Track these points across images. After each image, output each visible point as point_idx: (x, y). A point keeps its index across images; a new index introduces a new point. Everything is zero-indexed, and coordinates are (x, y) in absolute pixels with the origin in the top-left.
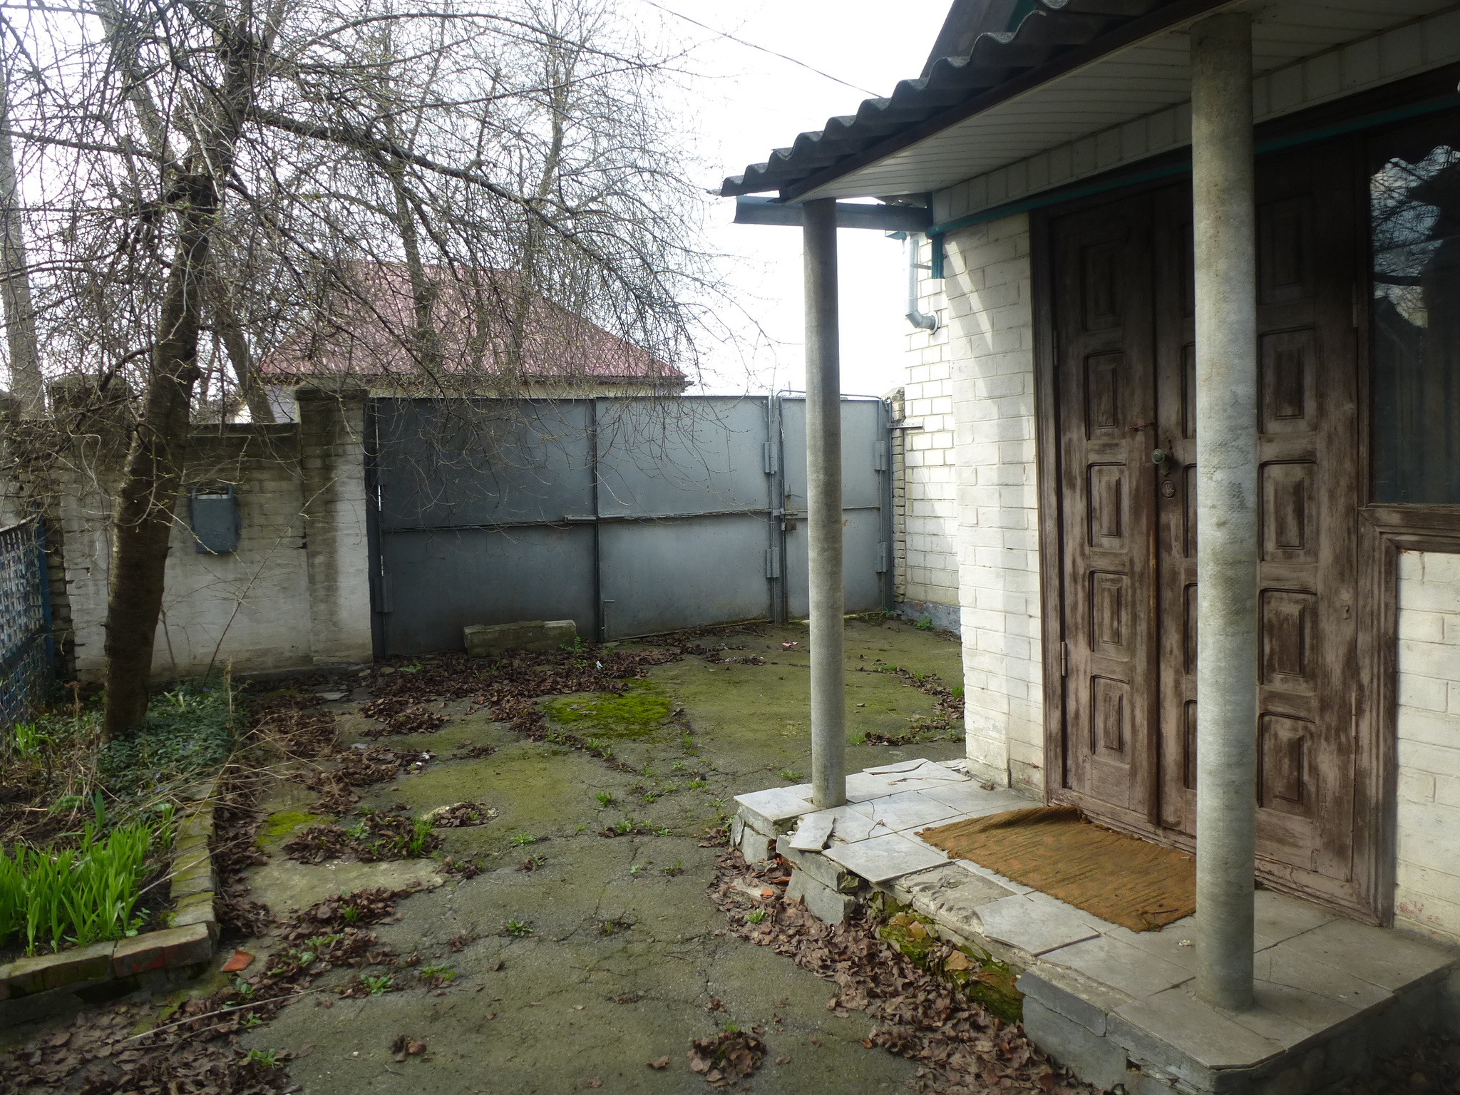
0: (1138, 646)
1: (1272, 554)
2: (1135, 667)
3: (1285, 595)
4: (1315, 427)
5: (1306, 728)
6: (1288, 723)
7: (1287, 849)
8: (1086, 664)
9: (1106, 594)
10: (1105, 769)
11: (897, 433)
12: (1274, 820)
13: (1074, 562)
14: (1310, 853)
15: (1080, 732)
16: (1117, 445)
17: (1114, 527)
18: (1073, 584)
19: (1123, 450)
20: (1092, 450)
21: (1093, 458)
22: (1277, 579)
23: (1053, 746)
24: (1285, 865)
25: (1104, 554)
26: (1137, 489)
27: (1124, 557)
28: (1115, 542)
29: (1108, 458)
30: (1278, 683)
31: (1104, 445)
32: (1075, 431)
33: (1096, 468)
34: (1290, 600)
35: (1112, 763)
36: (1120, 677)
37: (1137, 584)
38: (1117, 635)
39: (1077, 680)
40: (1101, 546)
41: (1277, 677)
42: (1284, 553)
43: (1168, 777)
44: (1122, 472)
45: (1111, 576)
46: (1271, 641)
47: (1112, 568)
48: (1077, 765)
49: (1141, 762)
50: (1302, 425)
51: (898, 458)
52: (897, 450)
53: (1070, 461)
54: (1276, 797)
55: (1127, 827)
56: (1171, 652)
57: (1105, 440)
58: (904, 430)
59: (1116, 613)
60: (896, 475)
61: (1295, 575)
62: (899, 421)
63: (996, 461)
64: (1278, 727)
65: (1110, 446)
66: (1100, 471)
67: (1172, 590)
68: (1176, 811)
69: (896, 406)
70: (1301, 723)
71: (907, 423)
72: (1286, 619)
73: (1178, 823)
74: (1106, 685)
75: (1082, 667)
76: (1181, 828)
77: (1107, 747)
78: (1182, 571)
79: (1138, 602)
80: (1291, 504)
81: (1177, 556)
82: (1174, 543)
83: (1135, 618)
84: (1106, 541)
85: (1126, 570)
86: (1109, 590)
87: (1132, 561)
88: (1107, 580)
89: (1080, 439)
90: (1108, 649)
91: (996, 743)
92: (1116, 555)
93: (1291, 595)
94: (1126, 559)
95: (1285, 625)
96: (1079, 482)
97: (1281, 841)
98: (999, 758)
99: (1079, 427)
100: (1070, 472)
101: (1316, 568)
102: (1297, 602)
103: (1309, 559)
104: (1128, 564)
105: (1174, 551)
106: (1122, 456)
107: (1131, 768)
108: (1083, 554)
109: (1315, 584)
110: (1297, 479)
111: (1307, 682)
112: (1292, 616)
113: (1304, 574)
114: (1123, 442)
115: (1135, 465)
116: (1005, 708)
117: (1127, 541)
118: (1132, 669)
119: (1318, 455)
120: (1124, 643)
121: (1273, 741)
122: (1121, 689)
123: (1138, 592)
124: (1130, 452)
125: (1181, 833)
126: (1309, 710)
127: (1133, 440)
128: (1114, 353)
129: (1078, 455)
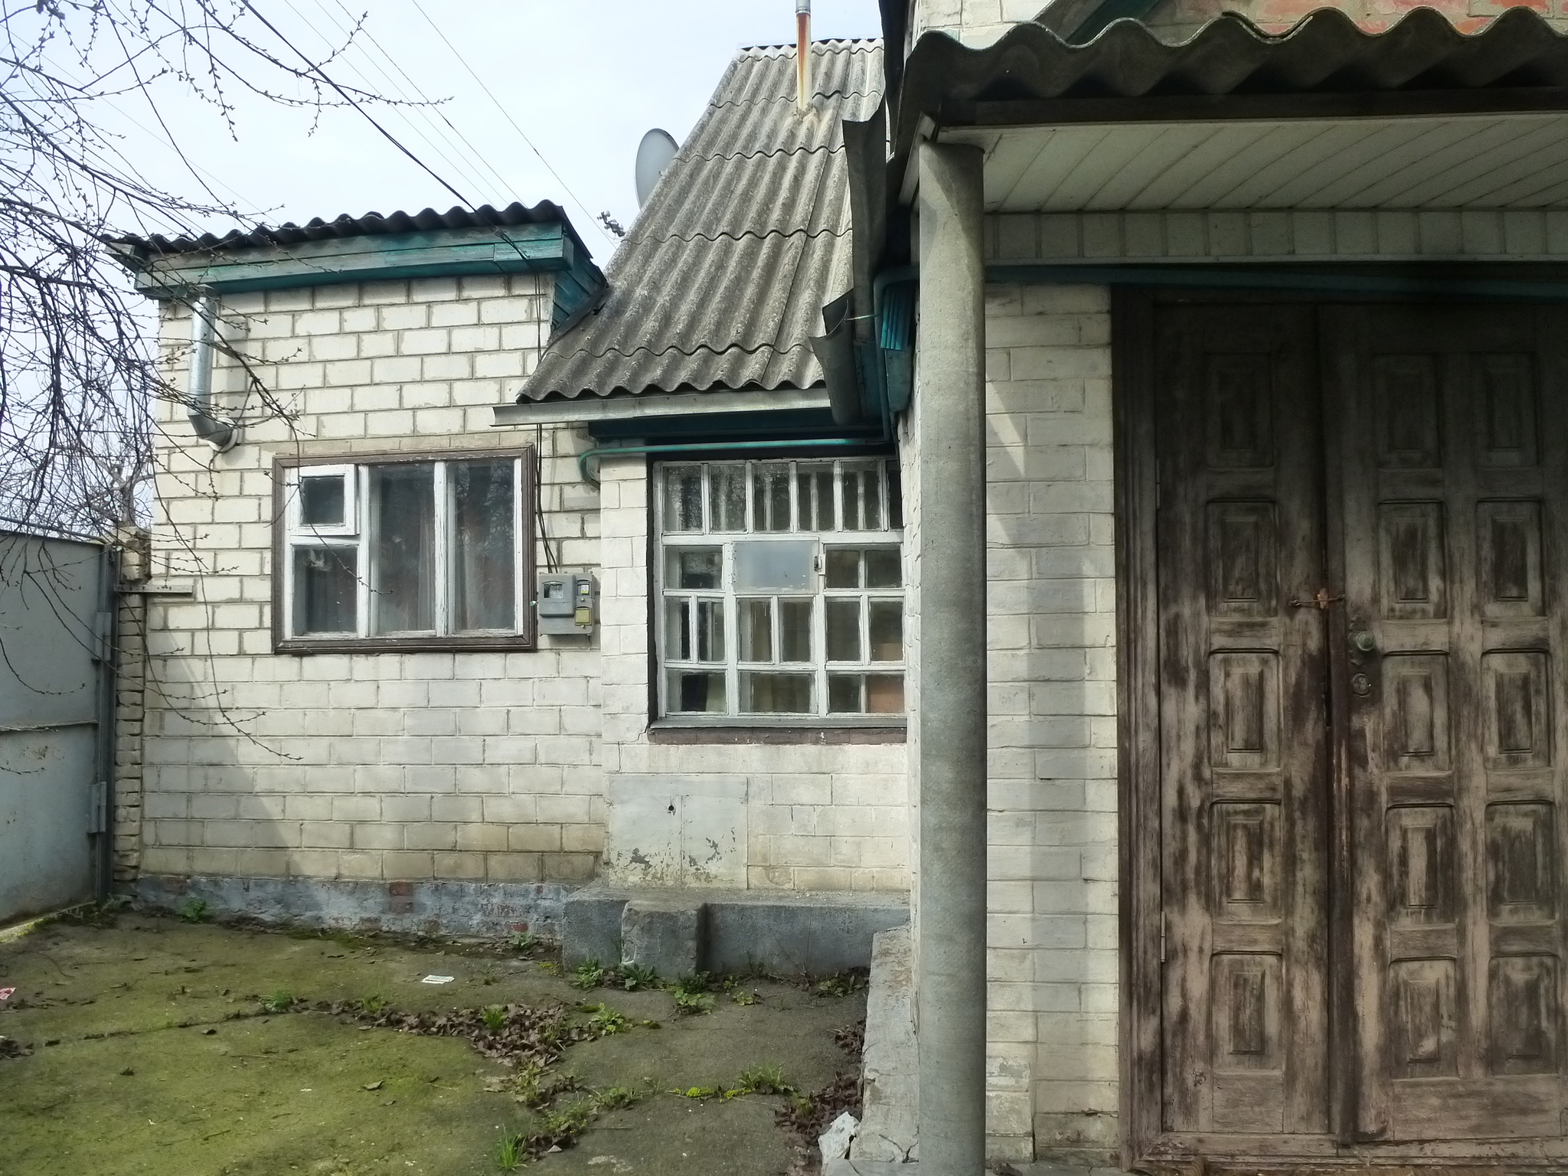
0: (1299, 900)
1: (1495, 761)
2: (1293, 929)
3: (1511, 808)
4: (1544, 610)
5: (1541, 964)
6: (1519, 962)
7: (1531, 1119)
8: (1202, 938)
9: (1240, 833)
10: (1238, 1085)
11: (135, 601)
12: (1514, 1088)
13: (1181, 792)
14: (1558, 1115)
15: (1190, 1041)
16: (1263, 625)
17: (1255, 738)
18: (1178, 825)
19: (1274, 632)
20: (1219, 631)
21: (1218, 641)
22: (1508, 790)
23: (1144, 1075)
24: (1531, 1140)
25: (1238, 777)
26: (1299, 683)
27: (1274, 778)
28: (1253, 760)
29: (1244, 642)
30: (1508, 918)
31: (1240, 625)
32: (1187, 603)
33: (1220, 656)
34: (1517, 814)
35: (1249, 1073)
36: (1266, 947)
37: (1297, 814)
38: (1255, 889)
39: (1184, 964)
40: (1226, 765)
41: (1505, 909)
42: (1509, 758)
43: (1366, 1071)
44: (1265, 662)
45: (1246, 807)
46: (1496, 865)
47: (1252, 795)
48: (1183, 1092)
49: (1303, 1061)
50: (1526, 608)
51: (132, 643)
52: (131, 628)
53: (1177, 645)
54: (1511, 1057)
55: (1288, 1160)
56: (1369, 899)
57: (1237, 618)
58: (146, 596)
59: (1254, 859)
60: (126, 670)
61: (1529, 783)
62: (136, 582)
63: (1024, 643)
64: (1509, 971)
65: (1251, 626)
66: (1226, 662)
67: (1369, 816)
68: (1379, 1114)
69: (133, 558)
70: (1535, 960)
71: (155, 585)
72: (1518, 836)
73: (1383, 1131)
74: (1232, 963)
75: (1194, 945)
76: (1388, 1136)
77: (1237, 1052)
78: (1383, 790)
79: (1298, 839)
80: (1520, 699)
81: (1375, 771)
82: (1370, 755)
83: (1291, 863)
84: (1235, 759)
85: (1279, 796)
86: (1245, 827)
87: (1288, 784)
88: (1236, 813)
89: (1196, 615)
90: (1240, 911)
91: (1005, 1094)
92: (1259, 777)
93: (1518, 807)
94: (1278, 781)
95: (1517, 844)
96: (1192, 676)
97: (1523, 1111)
98: (1013, 1118)
99: (1195, 598)
100: (1177, 662)
101: (1553, 773)
102: (1526, 815)
103: (1538, 763)
104: (1281, 788)
105: (1371, 764)
106: (1272, 641)
107: (1286, 1074)
108: (1198, 778)
109: (1553, 792)
110: (1524, 671)
111: (1540, 908)
112: (1525, 832)
113: (1539, 781)
114: (1274, 621)
115: (1295, 654)
116: (1028, 1033)
117: (1273, 756)
118: (1289, 932)
119: (1552, 642)
120: (1267, 898)
121: (1503, 989)
122: (1260, 964)
123: (1299, 824)
124: (1286, 634)
125: (1387, 1142)
126: (1550, 942)
127: (1292, 618)
128: (1260, 501)
129: (1191, 639)
